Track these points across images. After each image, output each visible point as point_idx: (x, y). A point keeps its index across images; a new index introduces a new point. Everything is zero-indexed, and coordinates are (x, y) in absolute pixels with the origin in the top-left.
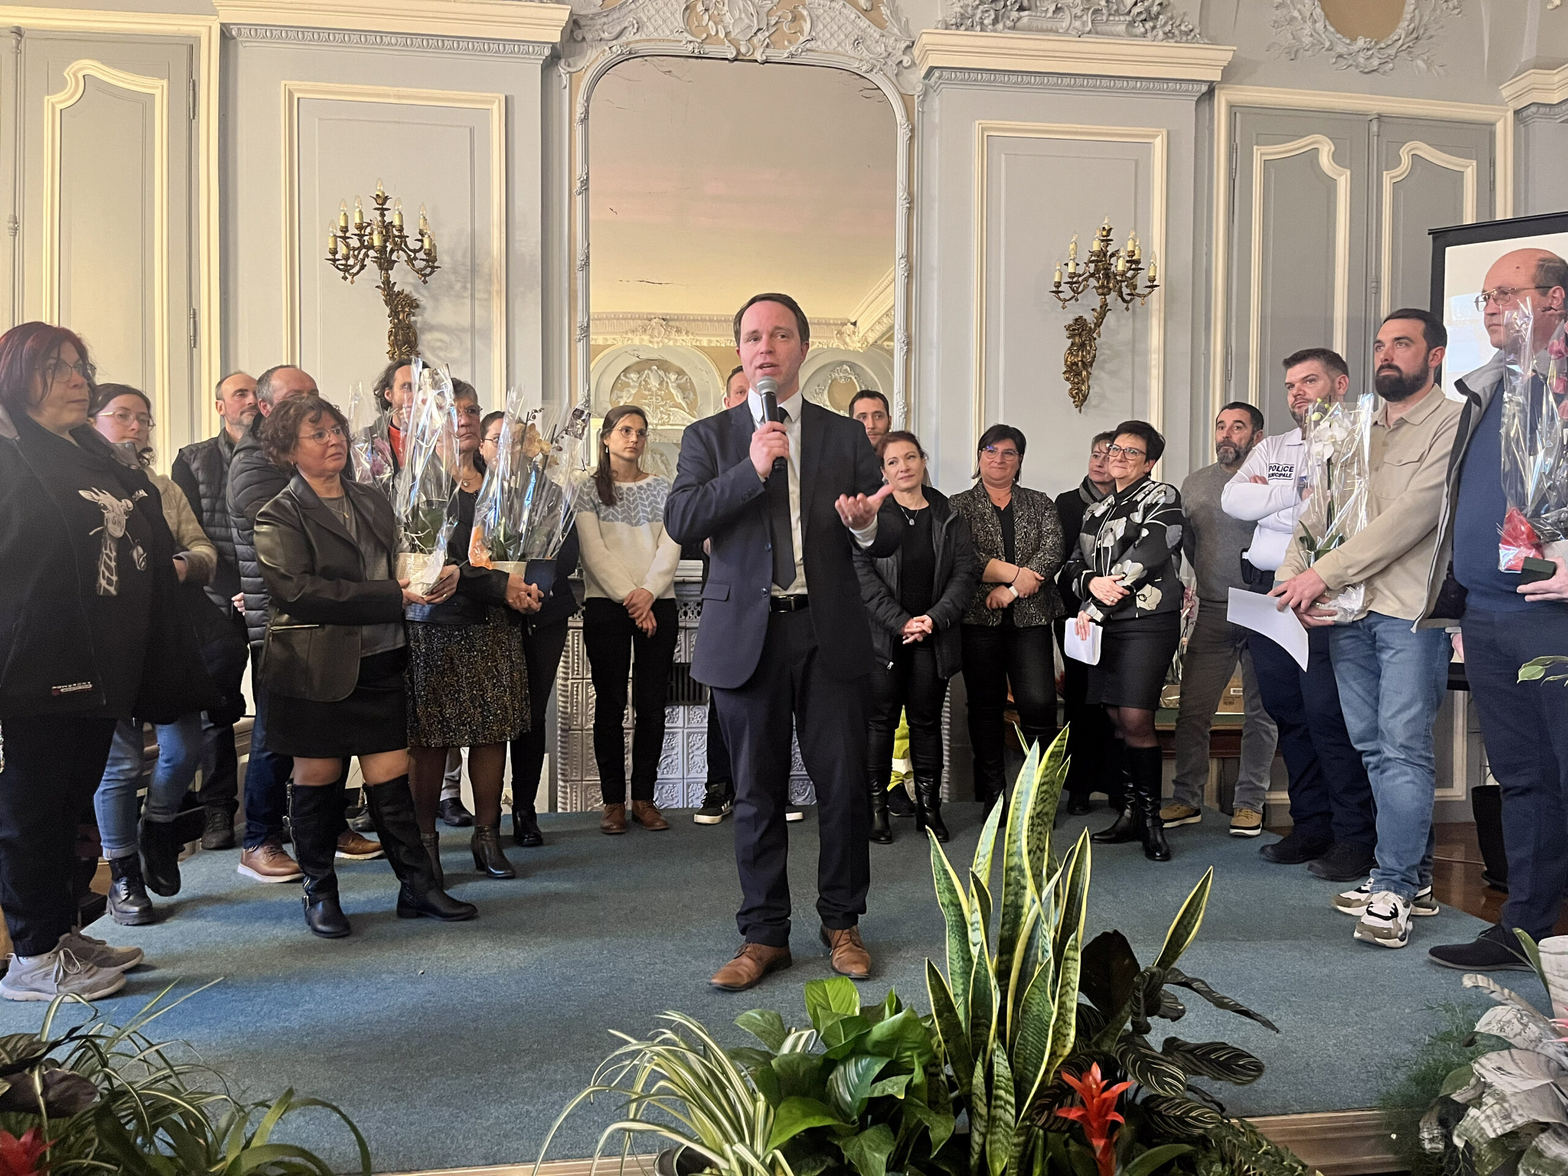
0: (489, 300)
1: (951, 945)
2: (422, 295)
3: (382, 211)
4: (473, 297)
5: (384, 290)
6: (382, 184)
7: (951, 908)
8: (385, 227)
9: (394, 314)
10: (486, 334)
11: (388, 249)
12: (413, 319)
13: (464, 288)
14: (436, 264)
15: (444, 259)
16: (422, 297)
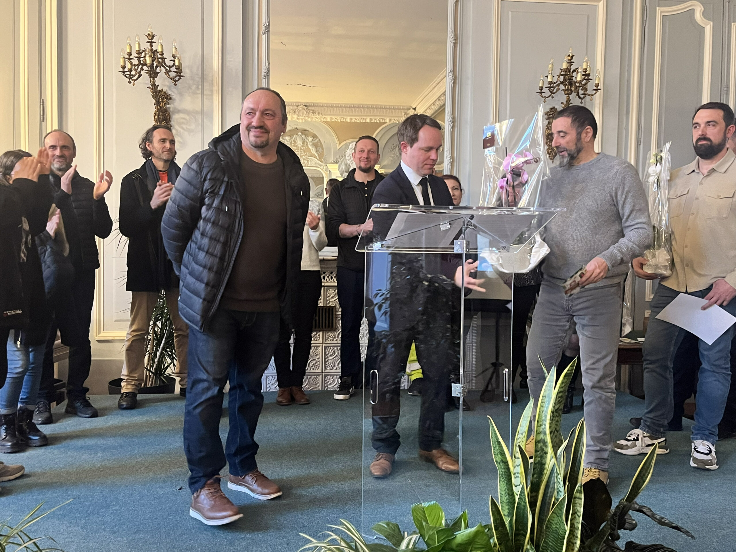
0: (212, 95)
1: (501, 485)
3: (151, 43)
4: (202, 93)
5: (152, 89)
6: (151, 28)
7: (502, 464)
8: (152, 52)
9: (158, 103)
10: (210, 115)
11: (155, 66)
12: (168, 106)
13: (198, 88)
14: (182, 74)
15: (186, 72)
16: (173, 93)
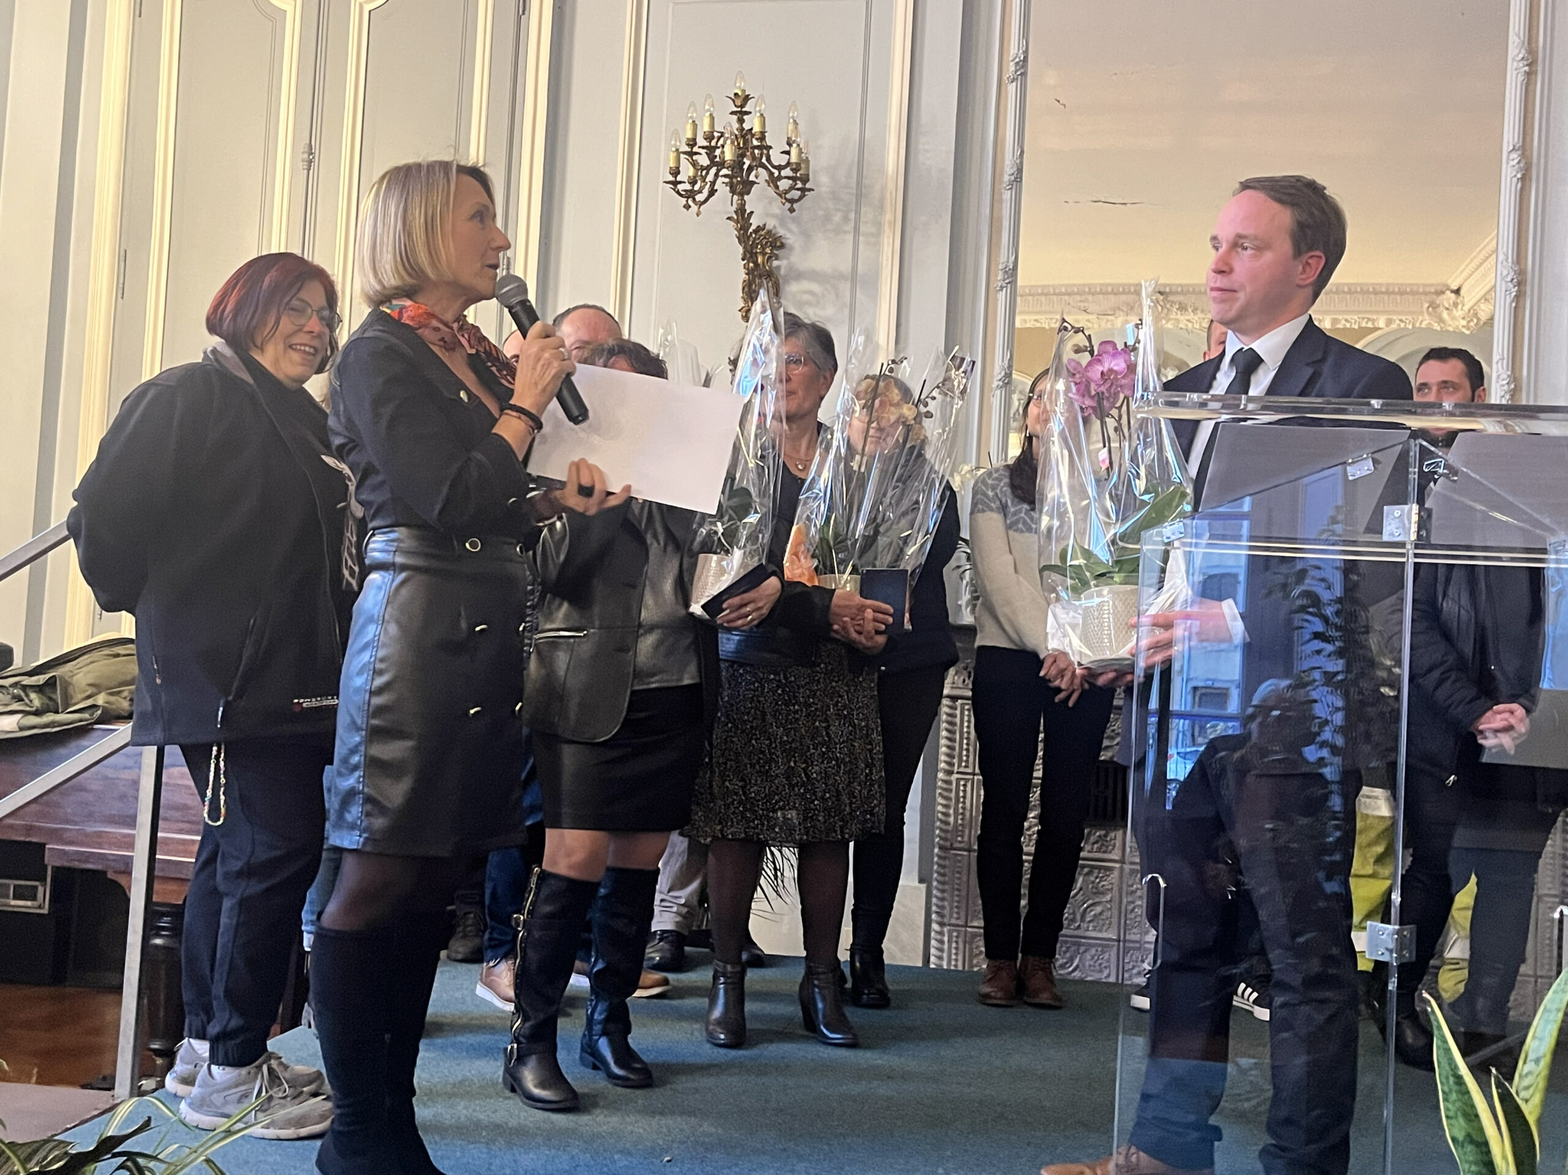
0: (878, 234)
2: (790, 231)
3: (741, 115)
4: (856, 230)
5: (737, 222)
6: (743, 79)
7: (1469, 1144)
8: (743, 137)
9: (749, 255)
10: (872, 282)
11: (745, 167)
12: (775, 263)
13: (846, 219)
14: (808, 186)
15: (820, 180)
16: (790, 235)
